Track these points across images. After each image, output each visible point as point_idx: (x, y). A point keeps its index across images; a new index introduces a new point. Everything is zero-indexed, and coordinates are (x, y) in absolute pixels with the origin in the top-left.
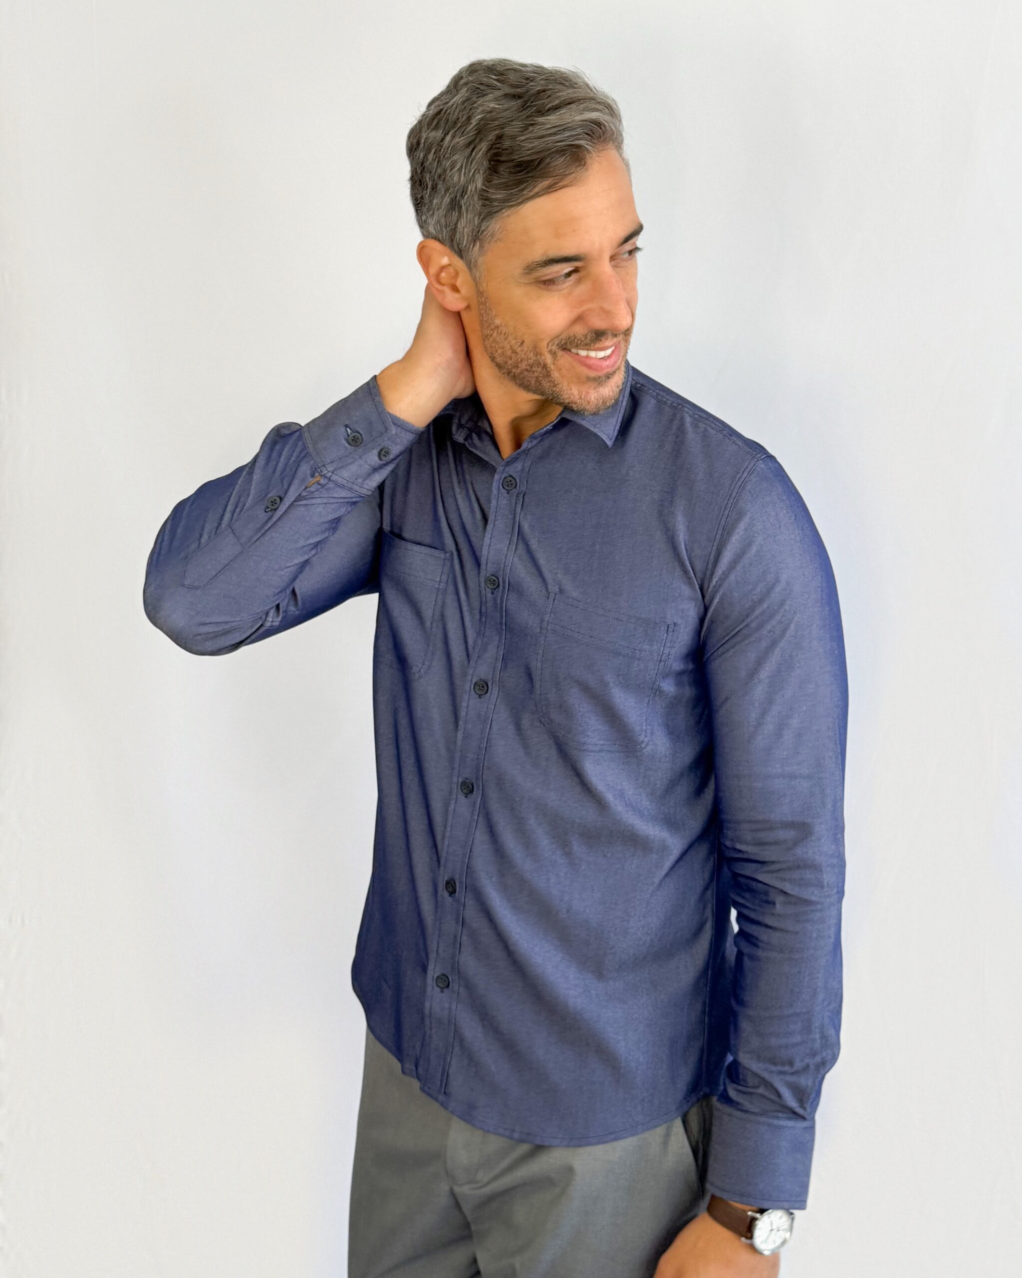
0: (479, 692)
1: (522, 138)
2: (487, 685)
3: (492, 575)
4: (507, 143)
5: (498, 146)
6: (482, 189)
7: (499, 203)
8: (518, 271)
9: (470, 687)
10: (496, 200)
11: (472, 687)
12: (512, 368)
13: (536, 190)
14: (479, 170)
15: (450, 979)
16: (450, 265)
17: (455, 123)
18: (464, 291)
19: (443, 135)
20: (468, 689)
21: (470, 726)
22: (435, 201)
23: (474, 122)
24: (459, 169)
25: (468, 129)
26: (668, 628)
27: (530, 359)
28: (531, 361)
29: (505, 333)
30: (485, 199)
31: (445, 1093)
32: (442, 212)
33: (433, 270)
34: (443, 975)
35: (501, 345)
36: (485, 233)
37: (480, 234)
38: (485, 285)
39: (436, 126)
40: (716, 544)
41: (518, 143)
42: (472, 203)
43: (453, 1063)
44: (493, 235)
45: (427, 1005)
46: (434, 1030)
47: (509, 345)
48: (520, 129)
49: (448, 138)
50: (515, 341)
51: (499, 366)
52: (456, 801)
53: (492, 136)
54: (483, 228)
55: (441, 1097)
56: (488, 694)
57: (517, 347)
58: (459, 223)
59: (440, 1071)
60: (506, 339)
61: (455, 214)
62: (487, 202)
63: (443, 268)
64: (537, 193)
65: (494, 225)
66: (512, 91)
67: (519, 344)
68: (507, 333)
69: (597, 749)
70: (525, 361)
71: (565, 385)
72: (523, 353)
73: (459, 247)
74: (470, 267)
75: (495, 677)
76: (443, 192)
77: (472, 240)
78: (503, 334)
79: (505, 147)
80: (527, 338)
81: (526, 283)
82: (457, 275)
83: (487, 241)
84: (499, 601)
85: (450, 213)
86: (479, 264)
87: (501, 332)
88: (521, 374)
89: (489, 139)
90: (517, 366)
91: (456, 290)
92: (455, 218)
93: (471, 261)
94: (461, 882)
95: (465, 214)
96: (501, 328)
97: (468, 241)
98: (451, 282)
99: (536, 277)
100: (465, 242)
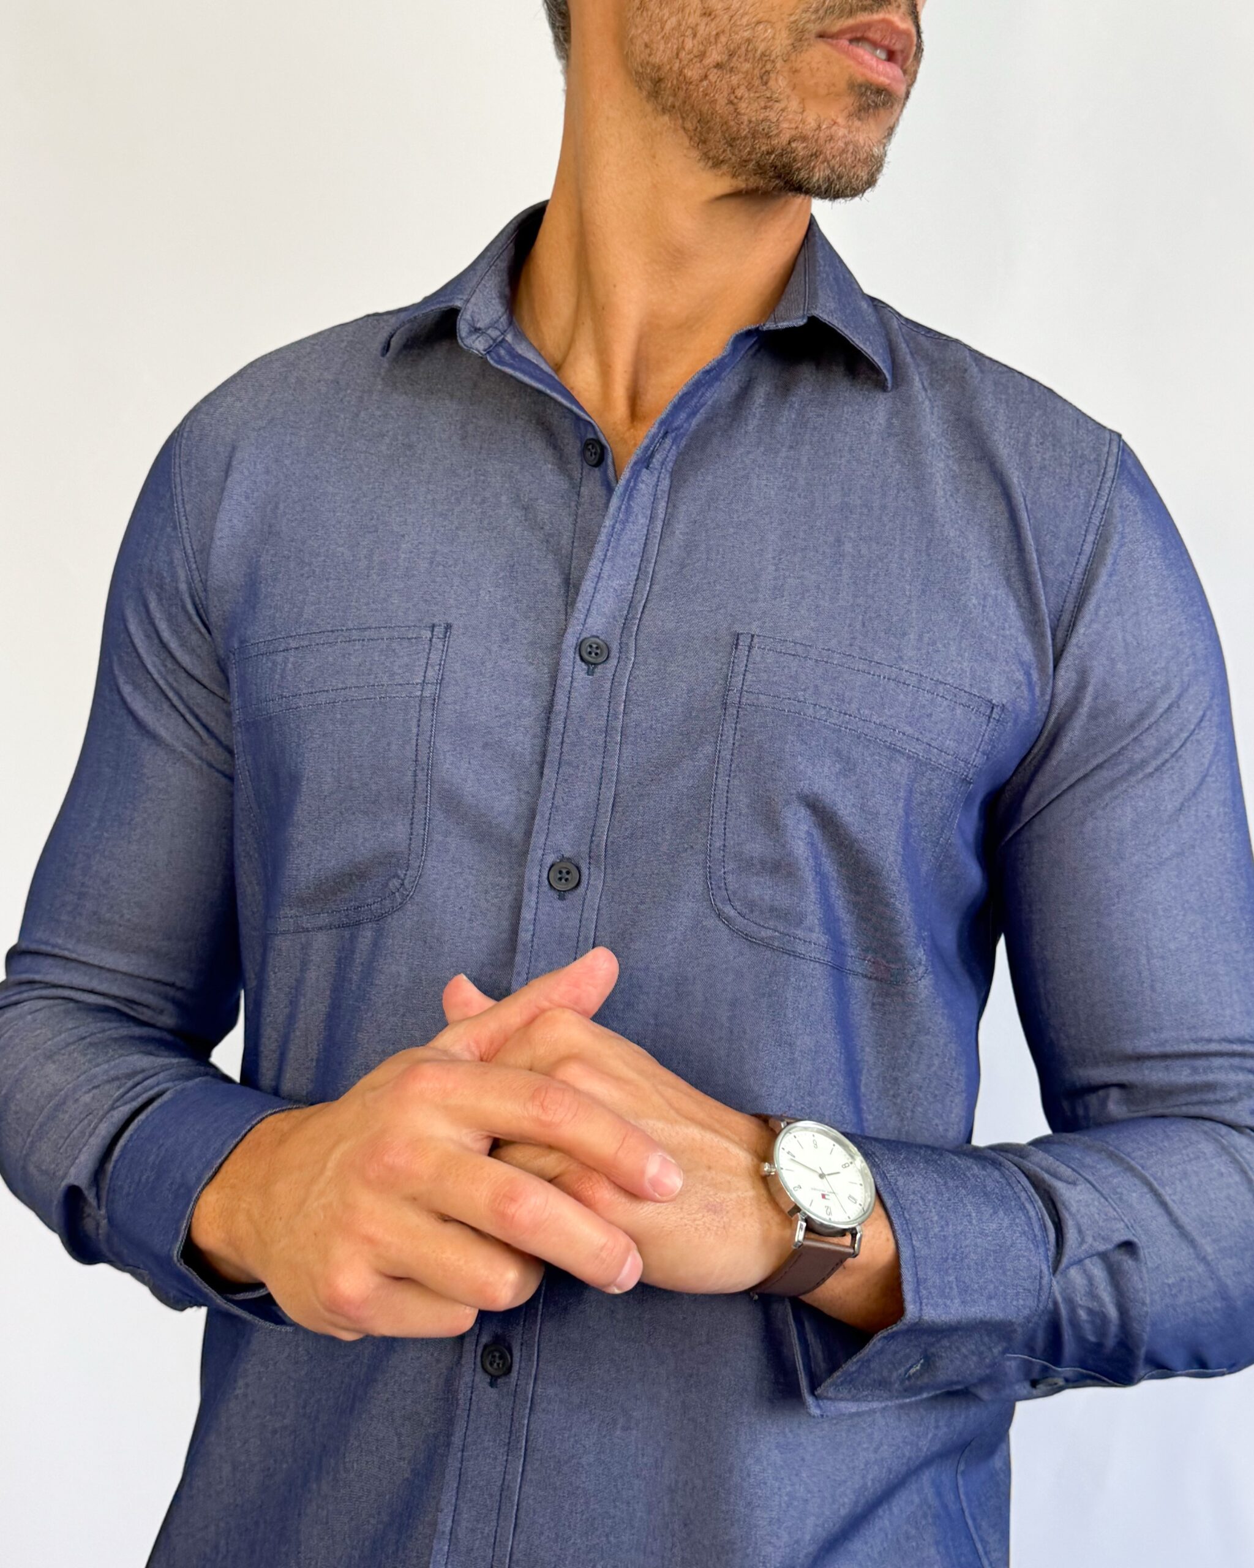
0: (559, 888)
2: (578, 869)
9: (540, 876)
11: (545, 876)
26: (992, 711)
27: (737, 34)
28: (736, 40)
40: (1083, 561)
56: (581, 890)
70: (723, 39)
71: (794, 105)
72: (726, 17)
75: (598, 847)
84: (607, 685)
88: (703, 82)
90: (703, 55)
94: (526, 1344)
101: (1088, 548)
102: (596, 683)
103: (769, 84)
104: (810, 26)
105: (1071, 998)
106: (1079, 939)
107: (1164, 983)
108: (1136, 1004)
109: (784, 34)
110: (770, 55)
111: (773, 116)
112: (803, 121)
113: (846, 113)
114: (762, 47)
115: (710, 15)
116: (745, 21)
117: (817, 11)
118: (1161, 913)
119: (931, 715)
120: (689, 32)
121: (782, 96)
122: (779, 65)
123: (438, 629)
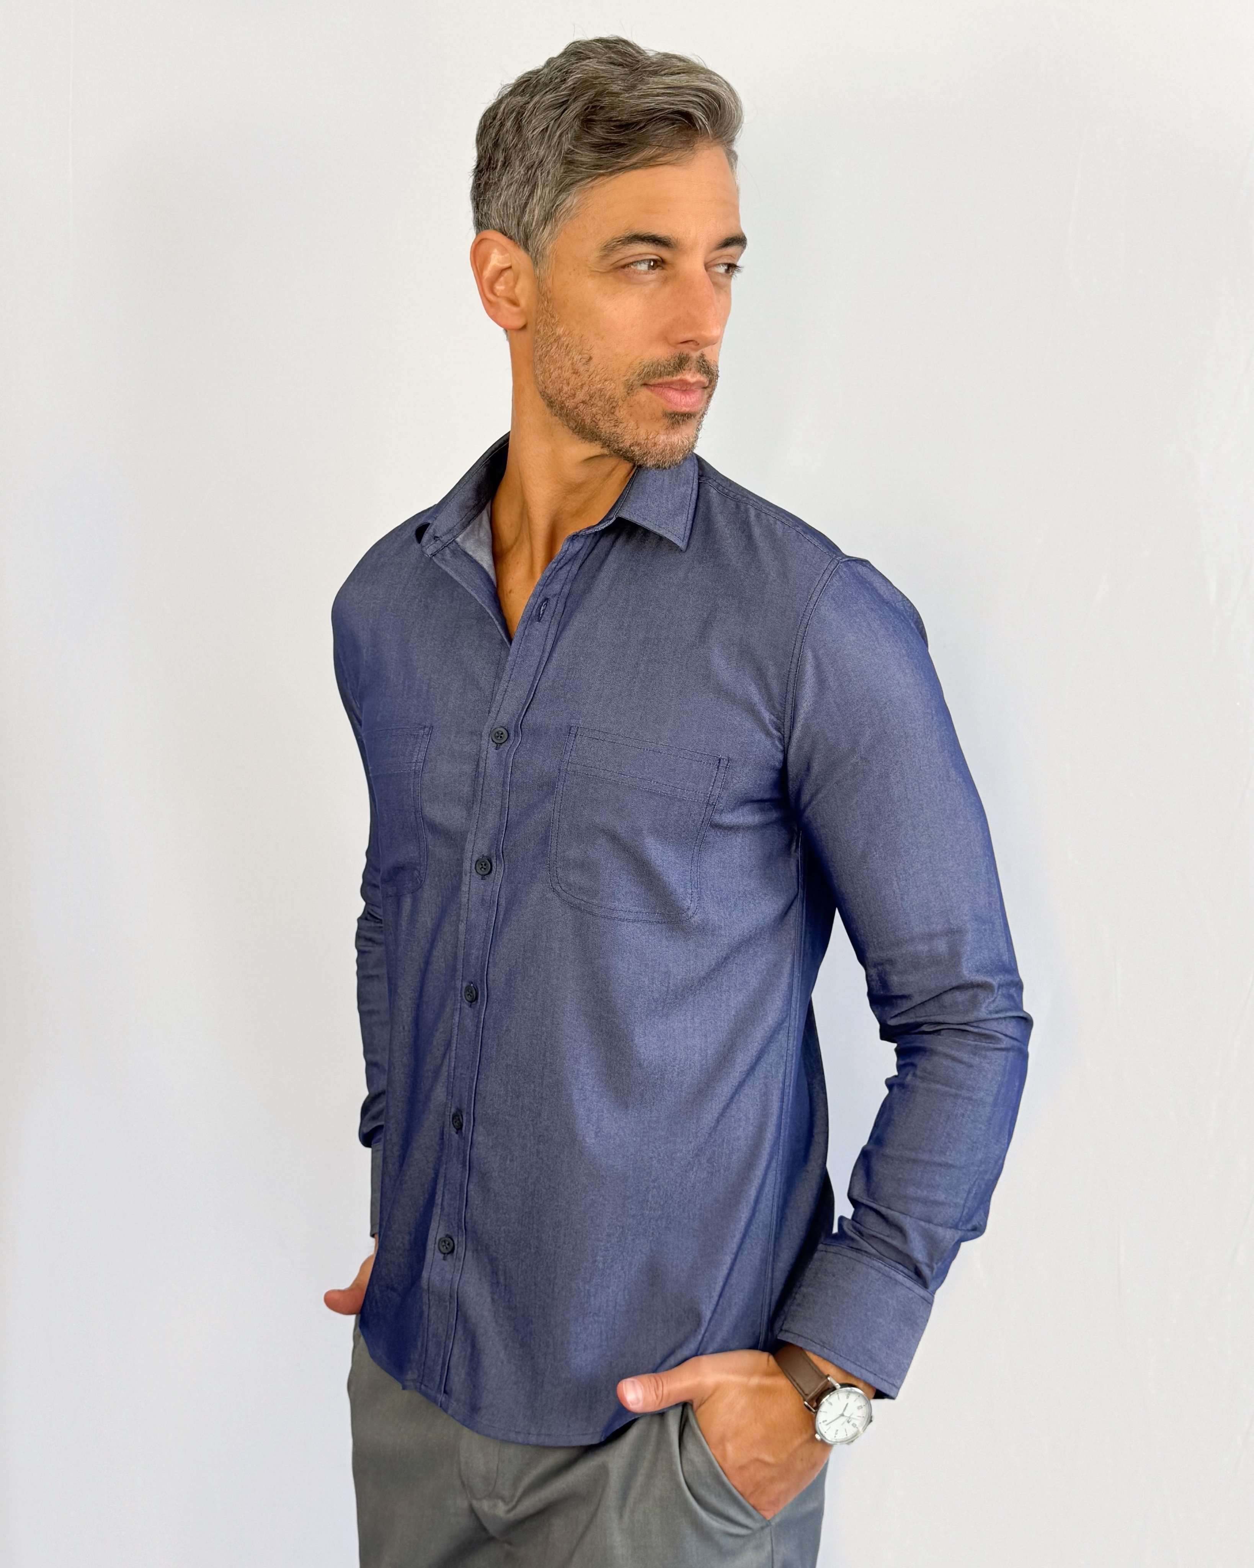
0: (481, 873)
2: (491, 862)
3: (502, 727)
4: (607, 101)
5: (596, 104)
7: (586, 169)
8: (594, 257)
9: (471, 867)
10: (583, 163)
11: (474, 866)
12: (566, 400)
13: (634, 159)
14: (568, 132)
15: (456, 1242)
16: (510, 267)
18: (523, 302)
19: (530, 98)
20: (468, 868)
21: (473, 916)
22: (504, 179)
24: (543, 130)
25: (561, 89)
26: (719, 763)
27: (593, 385)
28: (594, 389)
29: (567, 346)
30: (569, 161)
31: (445, 1392)
32: (513, 189)
33: (487, 273)
34: (447, 1236)
35: (558, 365)
36: (561, 207)
37: (553, 210)
38: (550, 281)
42: (553, 168)
43: (455, 1351)
44: (569, 210)
45: (425, 1274)
46: (433, 1310)
47: (570, 362)
49: (535, 100)
50: (580, 357)
51: (551, 404)
52: (460, 1011)
53: (589, 95)
54: (558, 203)
55: (441, 1398)
56: (494, 874)
57: (580, 364)
58: (531, 201)
59: (440, 1362)
60: (567, 354)
61: (527, 189)
62: (570, 168)
63: (501, 272)
64: (634, 163)
65: (572, 200)
67: (584, 361)
68: (570, 346)
69: (632, 917)
70: (586, 388)
71: (632, 424)
72: (587, 376)
73: (525, 232)
74: (535, 262)
75: (499, 851)
76: (518, 163)
77: (542, 220)
78: (565, 347)
79: (602, 105)
80: (596, 353)
81: (602, 273)
82: (516, 280)
83: (562, 219)
84: (504, 757)
85: (521, 189)
86: (548, 252)
87: (563, 345)
88: (576, 408)
89: (586, 98)
90: (574, 395)
91: (514, 303)
92: (527, 194)
93: (538, 250)
94: (468, 1113)
95: (540, 187)
96: (563, 339)
97: (537, 222)
98: (509, 295)
99: (613, 261)
100: (534, 224)
102: (499, 755)
103: (615, 413)
104: (636, 382)
105: (859, 913)
106: (858, 880)
107: (908, 895)
108: (894, 910)
109: (621, 387)
110: (614, 398)
111: (619, 431)
112: (637, 434)
113: (664, 427)
114: (609, 394)
115: (577, 373)
116: (598, 378)
117: (639, 375)
118: (903, 853)
119: (675, 769)
120: (565, 381)
121: (624, 421)
122: (620, 403)
123: (427, 729)
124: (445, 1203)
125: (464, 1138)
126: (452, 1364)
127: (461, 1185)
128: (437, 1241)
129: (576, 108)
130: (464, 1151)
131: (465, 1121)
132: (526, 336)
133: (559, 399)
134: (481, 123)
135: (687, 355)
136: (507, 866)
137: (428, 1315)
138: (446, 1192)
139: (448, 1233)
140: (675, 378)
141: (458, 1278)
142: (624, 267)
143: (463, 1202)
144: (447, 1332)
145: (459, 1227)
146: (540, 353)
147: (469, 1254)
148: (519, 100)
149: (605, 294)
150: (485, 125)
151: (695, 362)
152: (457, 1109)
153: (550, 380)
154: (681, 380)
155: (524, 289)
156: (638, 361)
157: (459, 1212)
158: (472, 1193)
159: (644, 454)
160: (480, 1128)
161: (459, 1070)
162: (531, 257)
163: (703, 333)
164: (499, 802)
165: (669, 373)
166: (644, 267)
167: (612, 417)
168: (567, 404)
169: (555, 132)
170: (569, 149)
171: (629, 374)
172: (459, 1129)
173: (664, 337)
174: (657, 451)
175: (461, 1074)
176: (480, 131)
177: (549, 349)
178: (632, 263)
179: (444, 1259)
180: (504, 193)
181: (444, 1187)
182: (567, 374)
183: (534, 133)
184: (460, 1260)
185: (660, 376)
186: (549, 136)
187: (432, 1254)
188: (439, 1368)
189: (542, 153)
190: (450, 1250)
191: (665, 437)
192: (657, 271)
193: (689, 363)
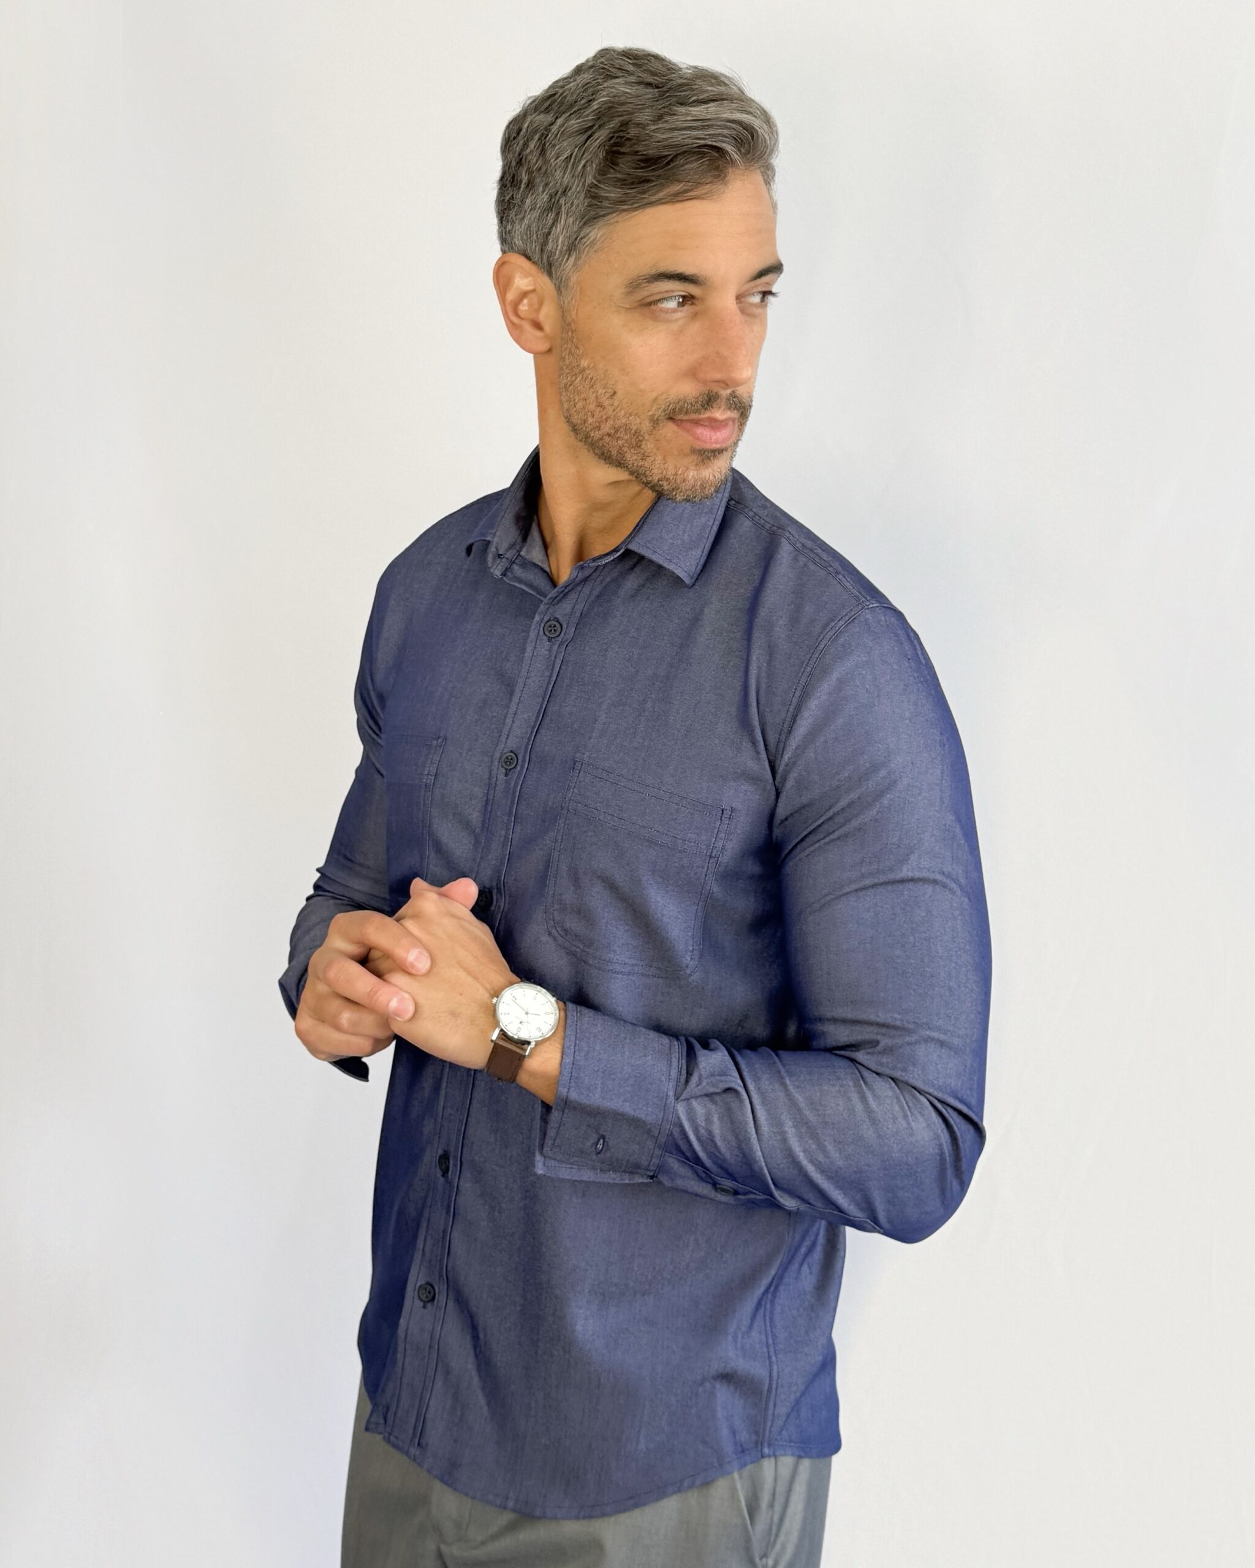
1: (653, 128)
2: (492, 895)
3: (512, 752)
4: (633, 132)
5: (622, 134)
6: (593, 183)
7: (610, 204)
8: (619, 292)
10: (607, 198)
12: (591, 430)
13: (661, 195)
14: (592, 162)
15: (437, 1290)
16: (534, 291)
17: (571, 106)
18: (547, 328)
19: (554, 118)
22: (528, 201)
23: (595, 105)
24: (567, 158)
25: (587, 113)
26: (723, 813)
27: (618, 419)
28: (618, 423)
29: (592, 379)
30: (593, 195)
32: (536, 214)
33: (511, 296)
34: (428, 1283)
35: (582, 396)
36: (585, 240)
37: (577, 242)
38: (574, 313)
39: (547, 108)
41: (647, 132)
42: (577, 200)
44: (593, 243)
45: (402, 1323)
46: (409, 1359)
47: (594, 395)
48: (651, 118)
49: (560, 121)
50: (604, 391)
51: (575, 429)
53: (614, 123)
54: (582, 235)
56: (492, 907)
57: (604, 398)
58: (554, 228)
59: (415, 1414)
60: (592, 387)
61: (551, 217)
62: (594, 202)
63: (524, 294)
64: (660, 199)
65: (596, 232)
66: (649, 79)
67: (608, 395)
68: (594, 379)
69: (626, 970)
70: (611, 422)
71: (659, 458)
72: (611, 409)
73: (548, 261)
74: (559, 289)
75: (500, 883)
76: (541, 189)
77: (566, 250)
78: (589, 380)
79: (628, 136)
80: (621, 389)
81: (627, 308)
82: (541, 303)
83: (586, 251)
84: (512, 785)
85: (545, 215)
86: (571, 284)
87: (587, 377)
88: (601, 439)
89: (611, 126)
90: (599, 428)
91: (538, 326)
92: (551, 222)
93: (562, 279)
94: (455, 1158)
95: (564, 216)
96: (587, 372)
97: (561, 252)
98: (533, 316)
99: (640, 298)
100: (557, 253)
101: (795, 700)
102: (507, 782)
103: (642, 447)
104: (661, 417)
109: (647, 422)
110: (640, 432)
111: (647, 464)
112: (665, 469)
113: (694, 463)
114: (634, 428)
115: (601, 406)
116: (622, 413)
117: (665, 410)
119: (676, 819)
120: (589, 413)
121: (651, 454)
122: (647, 437)
123: (440, 740)
124: (427, 1249)
125: (449, 1183)
126: (428, 1416)
127: (444, 1232)
128: (417, 1287)
129: (602, 135)
130: (450, 1197)
131: (451, 1165)
132: (551, 359)
133: (584, 429)
134: (505, 134)
135: (716, 393)
136: (507, 901)
137: (403, 1364)
138: (429, 1238)
139: (429, 1280)
140: (702, 416)
141: (439, 1328)
142: (650, 304)
143: (445, 1250)
144: (424, 1384)
145: (441, 1276)
146: (565, 381)
147: (451, 1304)
148: (543, 119)
149: (631, 331)
150: (509, 138)
151: (724, 400)
152: (444, 1151)
153: (574, 409)
154: (709, 418)
155: (548, 314)
156: (664, 396)
157: (441, 1261)
158: (455, 1242)
159: (673, 489)
160: (467, 1174)
161: (449, 1111)
162: (555, 284)
163: (733, 375)
164: (503, 833)
165: (697, 411)
166: (672, 304)
167: (639, 450)
168: (592, 435)
169: (580, 161)
170: (592, 183)
171: (654, 409)
172: (445, 1172)
173: (692, 373)
174: (687, 487)
175: (451, 1115)
176: (504, 143)
177: (573, 379)
178: (659, 300)
179: (424, 1307)
180: (527, 217)
181: (427, 1231)
182: (592, 407)
183: (558, 160)
184: (440, 1309)
185: (687, 413)
186: (573, 165)
187: (411, 1301)
188: (413, 1421)
189: (566, 181)
190: (430, 1298)
191: (695, 473)
192: (686, 308)
193: (719, 400)
